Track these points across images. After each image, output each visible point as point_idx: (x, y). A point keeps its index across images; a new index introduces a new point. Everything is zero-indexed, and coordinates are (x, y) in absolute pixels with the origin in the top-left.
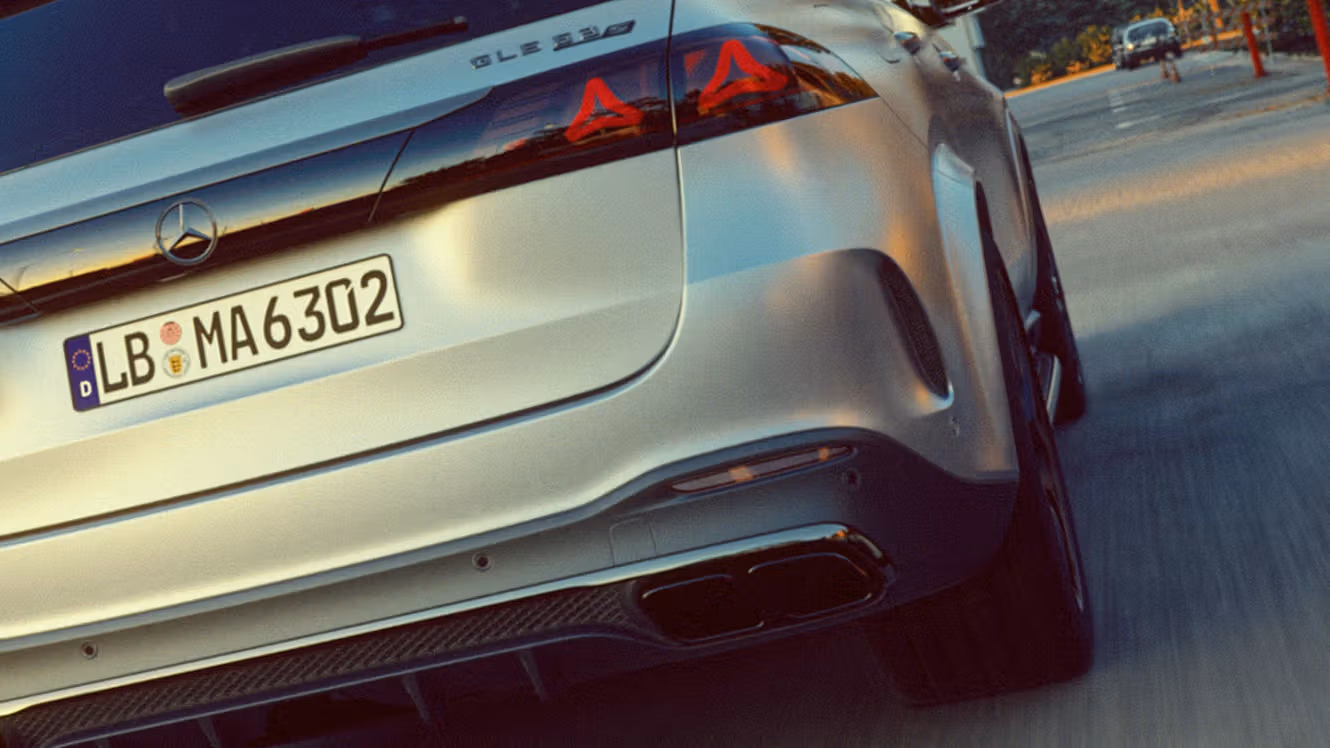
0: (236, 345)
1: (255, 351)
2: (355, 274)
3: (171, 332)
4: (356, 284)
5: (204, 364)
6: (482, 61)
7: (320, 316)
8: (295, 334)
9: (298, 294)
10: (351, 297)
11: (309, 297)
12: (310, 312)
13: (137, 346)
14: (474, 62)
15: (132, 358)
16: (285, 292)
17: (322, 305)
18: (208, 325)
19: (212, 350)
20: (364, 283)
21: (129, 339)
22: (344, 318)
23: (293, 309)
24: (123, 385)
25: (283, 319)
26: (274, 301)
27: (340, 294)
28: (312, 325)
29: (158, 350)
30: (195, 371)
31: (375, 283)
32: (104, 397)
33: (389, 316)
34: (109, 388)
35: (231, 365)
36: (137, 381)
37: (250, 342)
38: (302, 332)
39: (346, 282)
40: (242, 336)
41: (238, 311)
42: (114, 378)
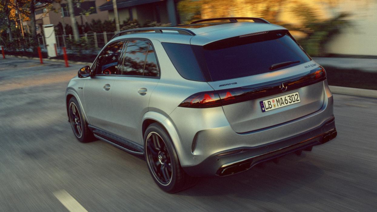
0: (282, 103)
1: (284, 104)
2: (294, 94)
3: (273, 101)
4: (295, 95)
5: (278, 106)
6: (306, 67)
7: (291, 100)
8: (288, 102)
9: (288, 97)
10: (294, 97)
11: (289, 97)
12: (290, 99)
13: (269, 103)
14: (305, 67)
15: (269, 105)
16: (287, 96)
17: (291, 98)
18: (278, 100)
19: (279, 104)
20: (296, 96)
21: (268, 102)
22: (294, 100)
23: (288, 98)
24: (268, 109)
25: (287, 100)
26: (285, 97)
27: (293, 97)
28: (290, 101)
29: (272, 104)
30: (277, 107)
31: (297, 95)
32: (266, 110)
33: (299, 100)
34: (267, 109)
35: (281, 106)
36: (270, 108)
37: (283, 103)
38: (289, 102)
39: (293, 95)
40: (282, 102)
41: (281, 98)
42: (267, 108)
